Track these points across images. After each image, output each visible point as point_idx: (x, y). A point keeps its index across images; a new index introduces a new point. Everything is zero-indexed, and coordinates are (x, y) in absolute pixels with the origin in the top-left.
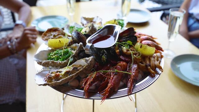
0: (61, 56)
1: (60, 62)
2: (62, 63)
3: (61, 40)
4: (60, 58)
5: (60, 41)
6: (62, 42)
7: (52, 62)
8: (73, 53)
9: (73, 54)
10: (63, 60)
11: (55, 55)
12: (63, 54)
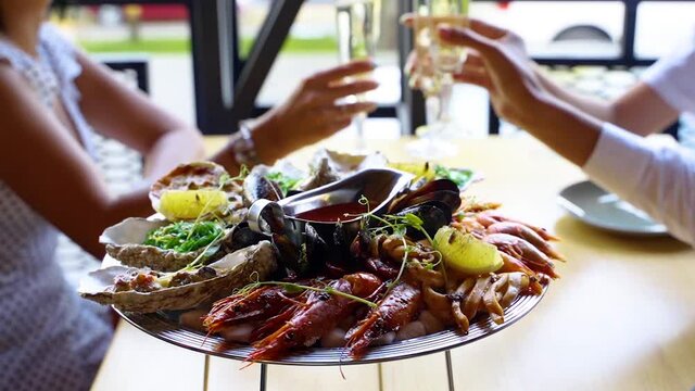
0: (184, 237)
1: (172, 255)
2: (178, 256)
3: (200, 197)
4: (179, 244)
5: (197, 197)
6: (202, 200)
7: (149, 249)
8: (223, 234)
9: (223, 238)
10: (186, 250)
11: (166, 233)
12: (191, 232)
